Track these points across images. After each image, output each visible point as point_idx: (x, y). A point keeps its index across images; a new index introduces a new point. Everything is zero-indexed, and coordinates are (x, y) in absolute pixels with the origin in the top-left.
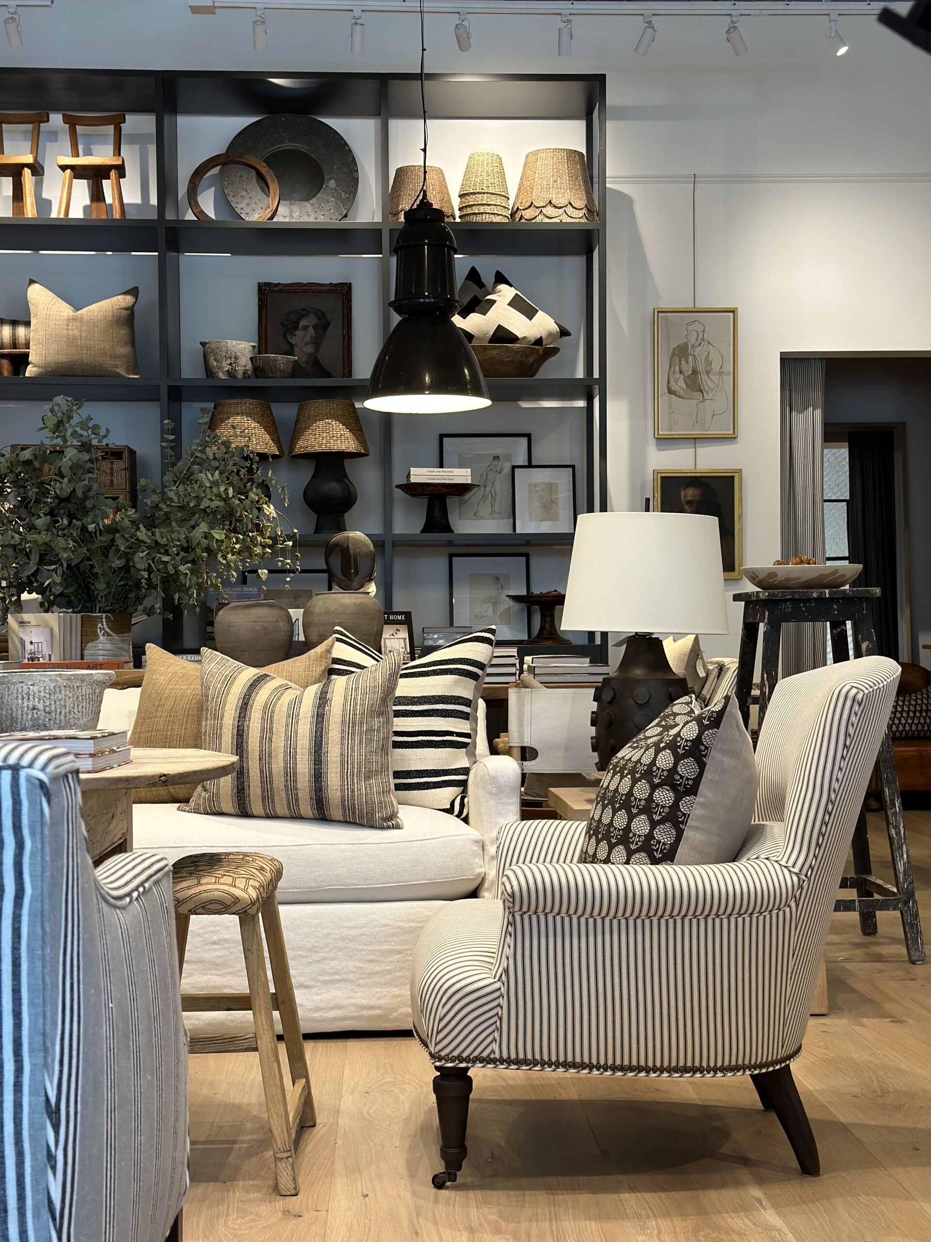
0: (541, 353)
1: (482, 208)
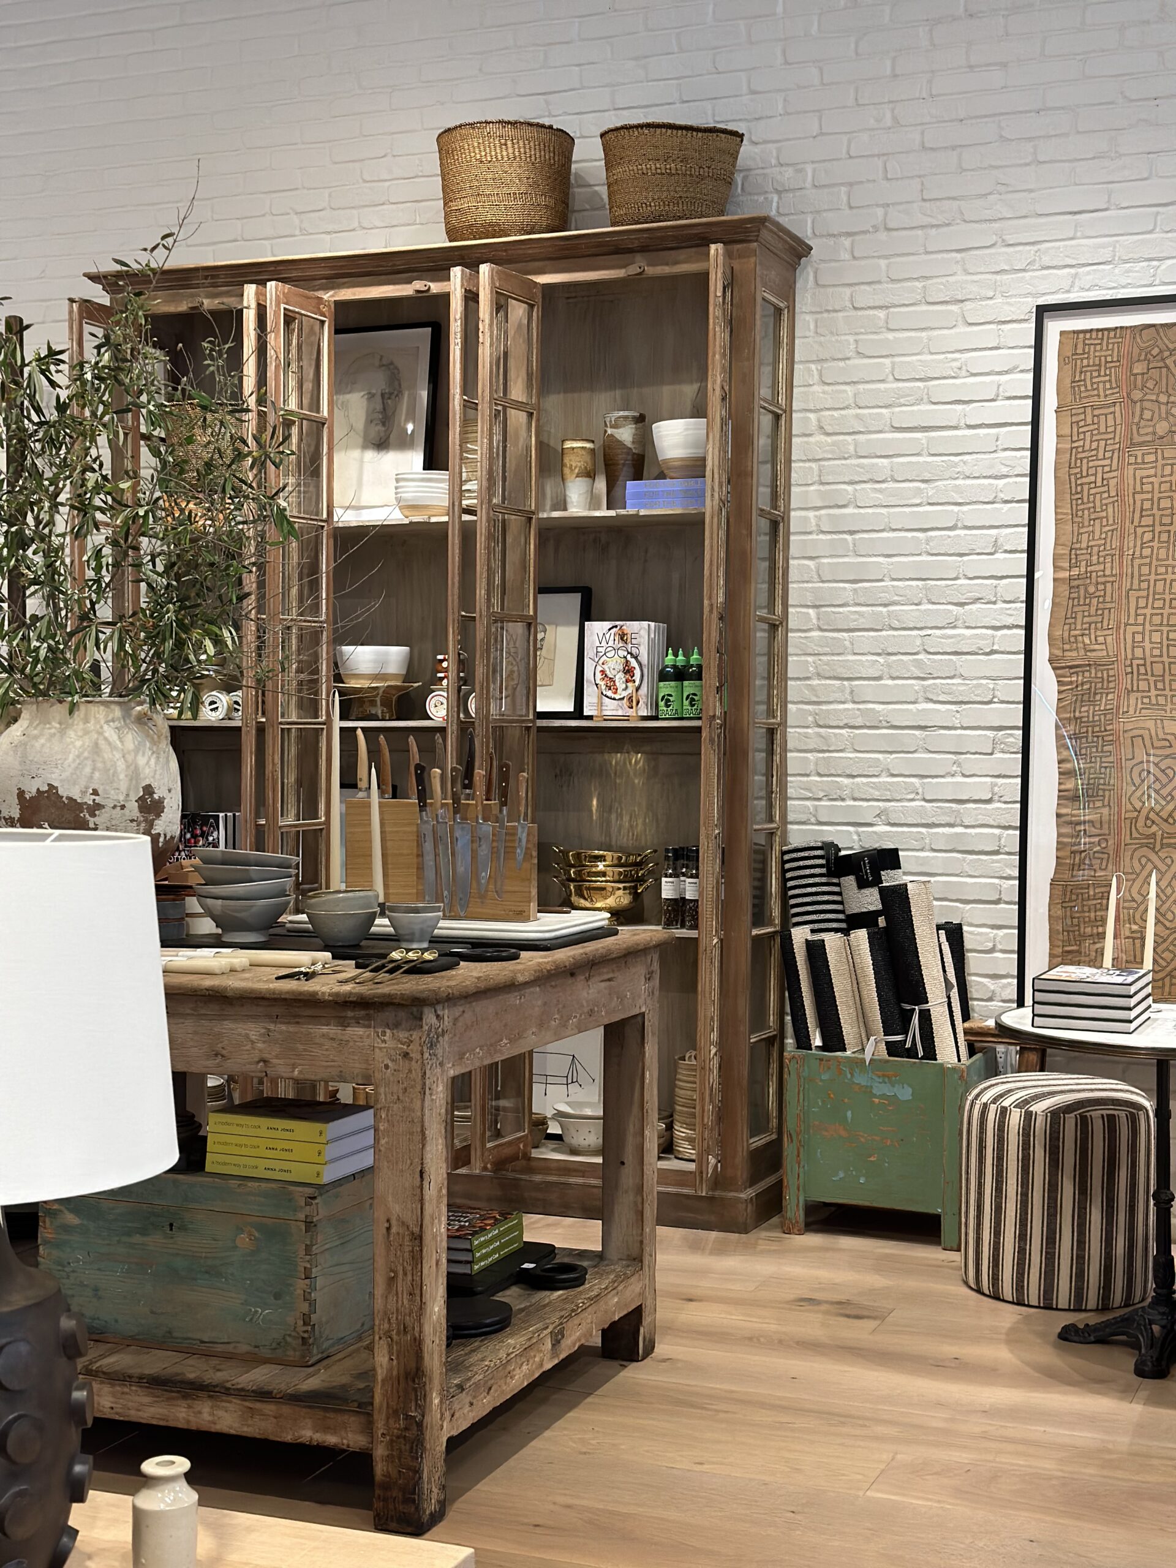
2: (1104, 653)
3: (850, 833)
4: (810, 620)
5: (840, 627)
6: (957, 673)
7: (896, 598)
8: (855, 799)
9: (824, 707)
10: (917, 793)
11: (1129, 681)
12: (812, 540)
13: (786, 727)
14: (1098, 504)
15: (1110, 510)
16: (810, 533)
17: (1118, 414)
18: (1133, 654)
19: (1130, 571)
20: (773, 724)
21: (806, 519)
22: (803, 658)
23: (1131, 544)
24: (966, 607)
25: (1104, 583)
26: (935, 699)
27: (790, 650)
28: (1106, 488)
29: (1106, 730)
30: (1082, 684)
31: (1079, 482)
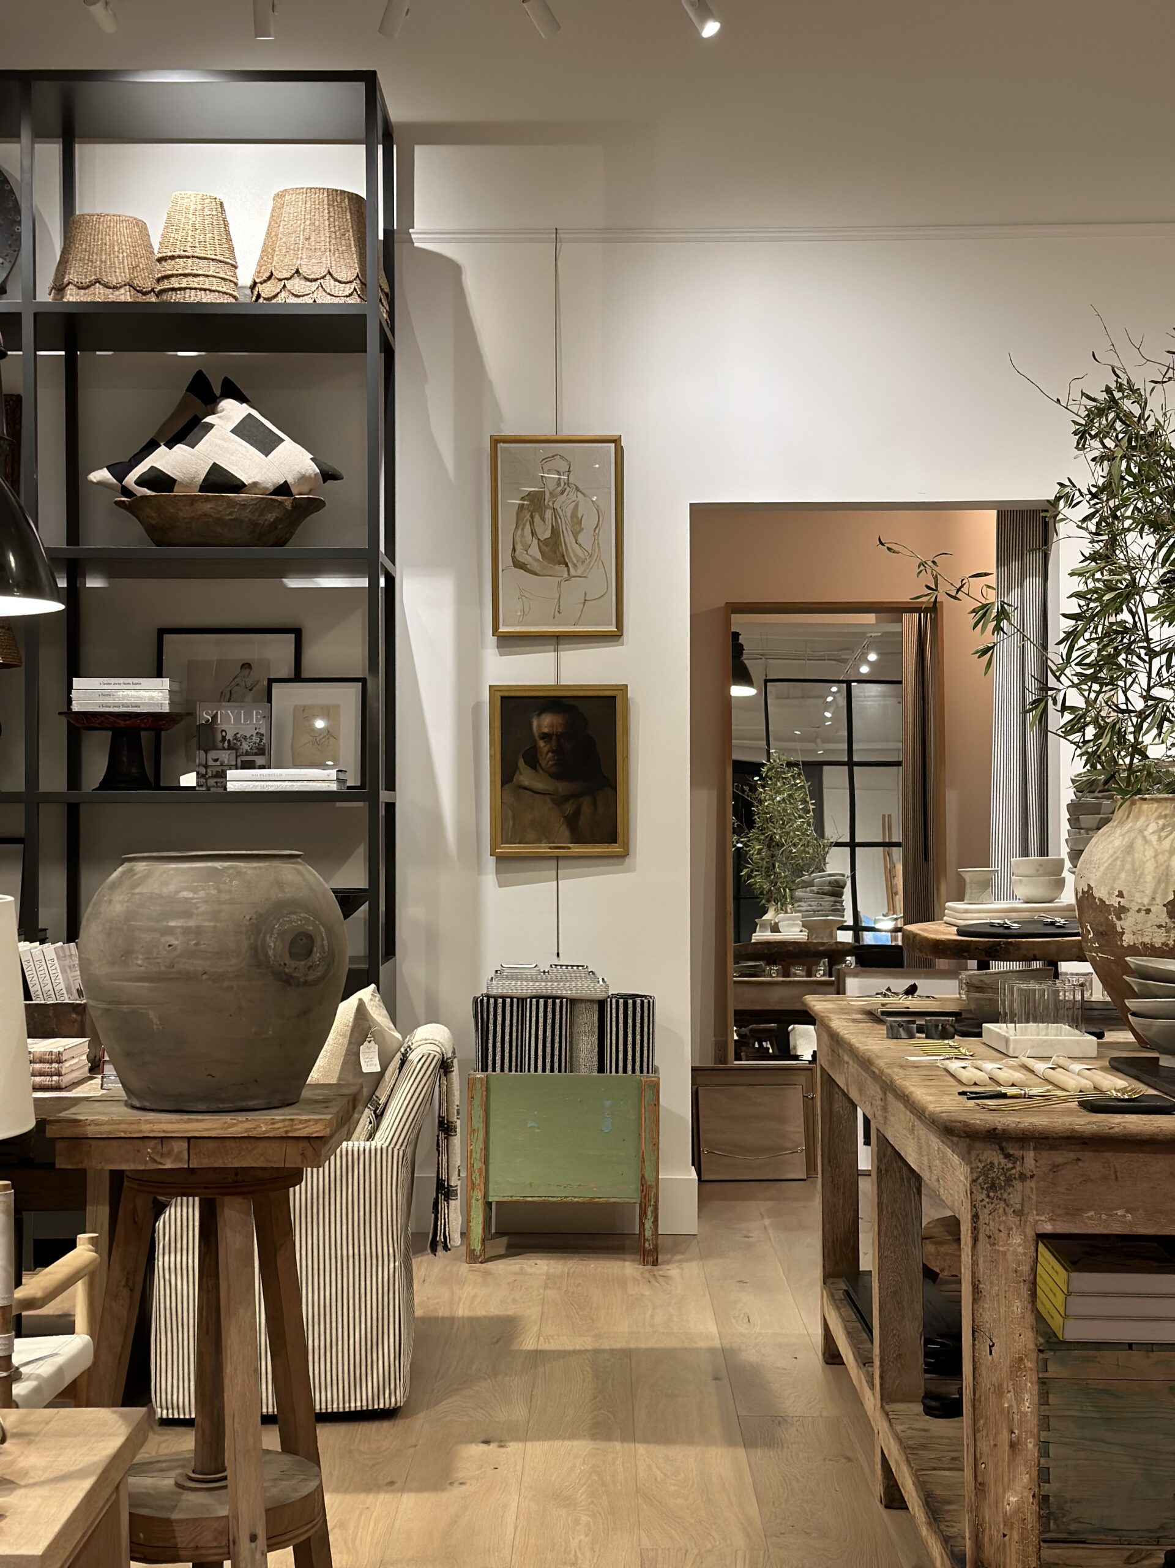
0: (289, 508)
1: (185, 280)
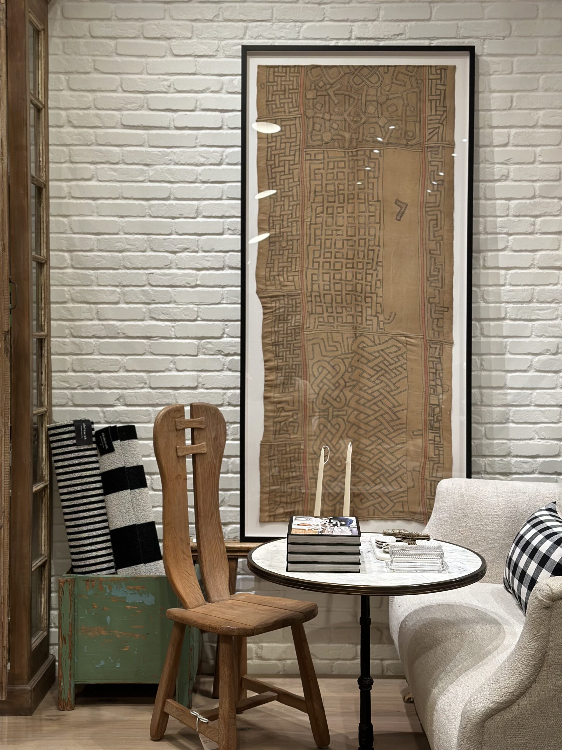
2: (293, 288)
3: (97, 412)
4: (66, 260)
5: (87, 266)
6: (172, 300)
7: (128, 247)
8: (101, 388)
9: (77, 323)
10: (146, 383)
11: (310, 307)
12: (66, 203)
13: (50, 337)
14: (286, 186)
15: (295, 191)
16: (64, 198)
17: (298, 125)
18: (312, 289)
19: (308, 232)
20: (43, 336)
21: (60, 187)
22: (61, 288)
23: (309, 215)
24: (178, 254)
25: (292, 240)
26: (157, 317)
27: (52, 282)
28: (291, 176)
29: (295, 340)
30: (279, 308)
31: (273, 171)
